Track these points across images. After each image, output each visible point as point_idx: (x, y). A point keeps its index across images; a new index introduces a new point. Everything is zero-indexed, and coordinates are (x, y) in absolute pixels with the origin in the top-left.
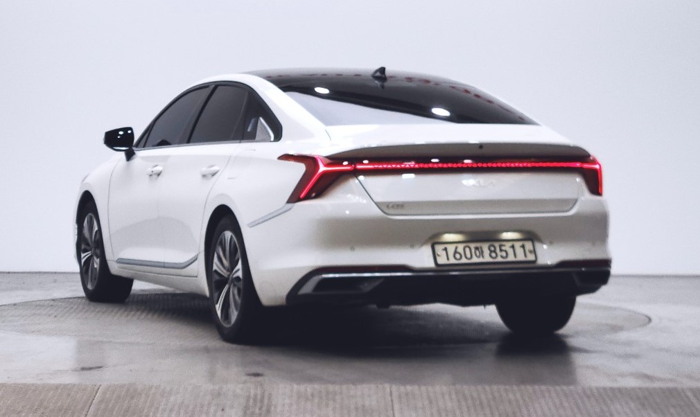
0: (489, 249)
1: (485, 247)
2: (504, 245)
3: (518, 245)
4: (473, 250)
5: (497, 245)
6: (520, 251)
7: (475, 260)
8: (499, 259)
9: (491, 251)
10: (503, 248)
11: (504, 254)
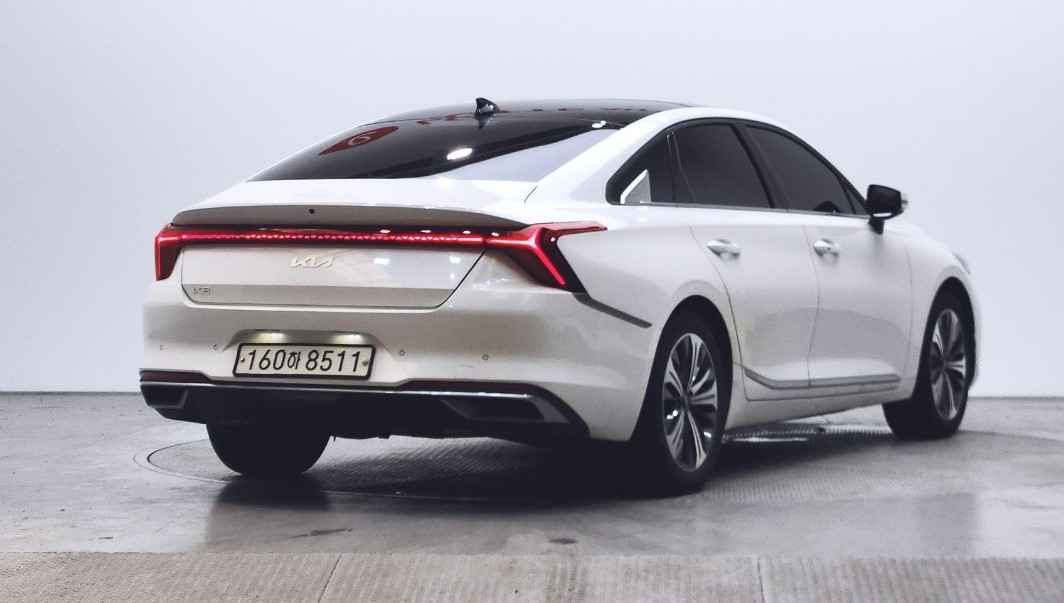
0: (309, 356)
1: (305, 352)
2: (332, 352)
3: (350, 352)
4: (288, 356)
5: (322, 350)
6: (349, 361)
7: (285, 370)
8: (318, 371)
9: (310, 360)
10: (328, 356)
11: (326, 364)
